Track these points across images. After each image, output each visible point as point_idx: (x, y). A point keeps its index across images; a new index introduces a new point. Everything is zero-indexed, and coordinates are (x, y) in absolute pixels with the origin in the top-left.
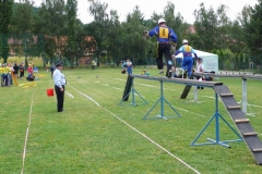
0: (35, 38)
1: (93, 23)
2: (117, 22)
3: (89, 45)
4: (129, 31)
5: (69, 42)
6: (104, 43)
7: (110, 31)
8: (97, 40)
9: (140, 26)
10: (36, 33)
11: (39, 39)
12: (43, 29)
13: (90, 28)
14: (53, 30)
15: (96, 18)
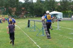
0: (5, 9)
1: (24, 3)
2: (32, 2)
3: (23, 11)
4: (36, 5)
5: (16, 10)
6: (28, 10)
7: (30, 5)
8: (26, 9)
9: (40, 3)
10: (6, 7)
11: (7, 9)
12: (8, 6)
13: (23, 5)
14: (11, 6)
15: (25, 1)
